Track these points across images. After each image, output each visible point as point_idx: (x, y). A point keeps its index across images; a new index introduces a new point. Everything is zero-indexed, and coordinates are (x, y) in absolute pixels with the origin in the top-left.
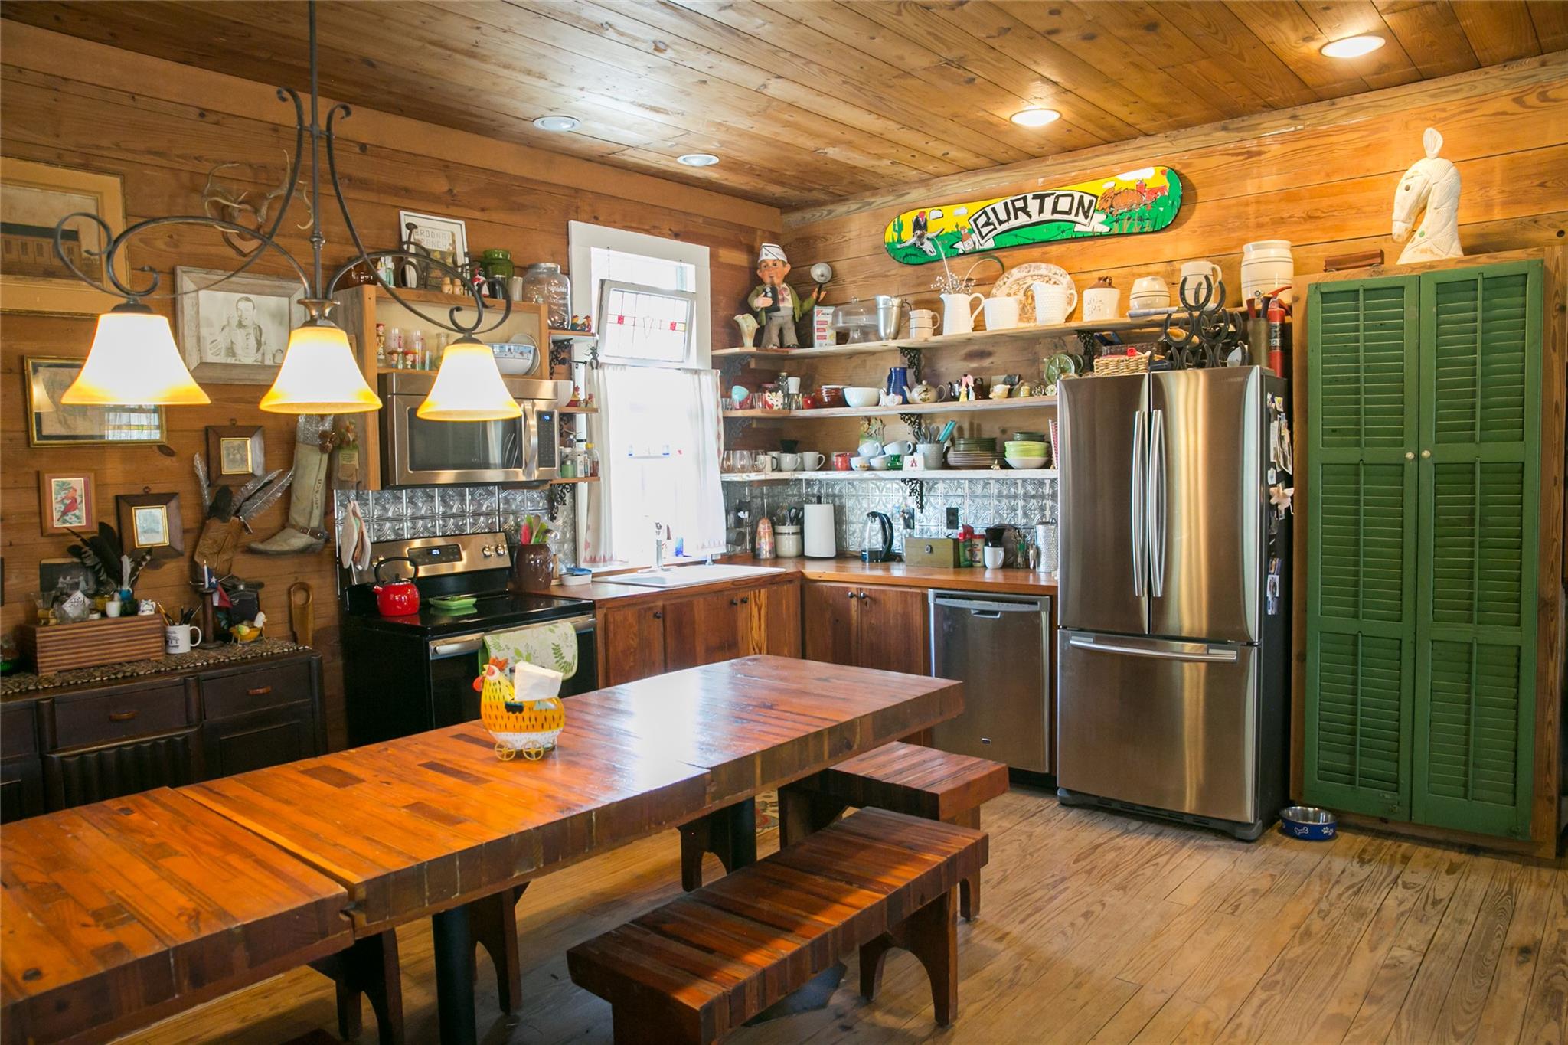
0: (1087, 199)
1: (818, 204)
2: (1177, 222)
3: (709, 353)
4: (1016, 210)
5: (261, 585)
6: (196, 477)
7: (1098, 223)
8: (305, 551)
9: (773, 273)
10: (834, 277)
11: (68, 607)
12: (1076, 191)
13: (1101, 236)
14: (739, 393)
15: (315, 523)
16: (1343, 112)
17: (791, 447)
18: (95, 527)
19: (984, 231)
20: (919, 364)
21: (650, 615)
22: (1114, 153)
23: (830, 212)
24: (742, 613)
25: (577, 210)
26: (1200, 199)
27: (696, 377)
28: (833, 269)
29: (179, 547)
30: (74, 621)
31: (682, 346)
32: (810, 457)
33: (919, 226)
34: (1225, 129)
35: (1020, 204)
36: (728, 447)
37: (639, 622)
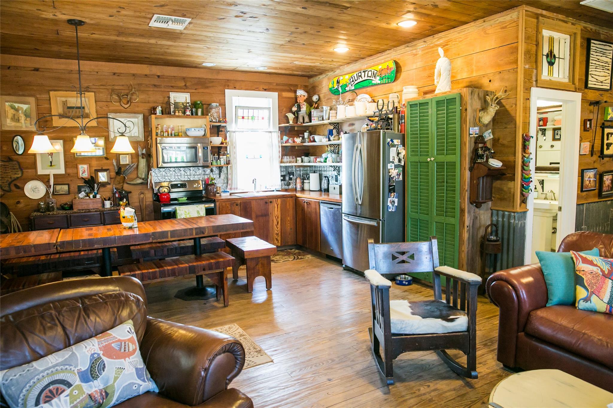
0: (375, 72)
1: (316, 75)
2: (396, 79)
3: (277, 126)
4: (359, 76)
5: (130, 192)
6: (114, 165)
7: (377, 80)
8: (142, 183)
9: (300, 99)
10: (319, 99)
11: (80, 195)
12: (373, 69)
13: (379, 84)
14: (285, 138)
15: (143, 177)
16: (437, 39)
17: (307, 155)
18: (89, 177)
19: (352, 83)
20: (338, 128)
21: (235, 204)
22: (382, 56)
23: (319, 78)
24: (271, 206)
25: (228, 86)
26: (402, 71)
27: (270, 134)
28: (319, 97)
29: (109, 182)
30: (82, 198)
31: (267, 124)
32: (312, 158)
33: (338, 82)
34: (408, 46)
35: (360, 74)
36: (283, 155)
37: (231, 207)
